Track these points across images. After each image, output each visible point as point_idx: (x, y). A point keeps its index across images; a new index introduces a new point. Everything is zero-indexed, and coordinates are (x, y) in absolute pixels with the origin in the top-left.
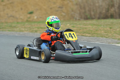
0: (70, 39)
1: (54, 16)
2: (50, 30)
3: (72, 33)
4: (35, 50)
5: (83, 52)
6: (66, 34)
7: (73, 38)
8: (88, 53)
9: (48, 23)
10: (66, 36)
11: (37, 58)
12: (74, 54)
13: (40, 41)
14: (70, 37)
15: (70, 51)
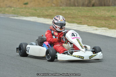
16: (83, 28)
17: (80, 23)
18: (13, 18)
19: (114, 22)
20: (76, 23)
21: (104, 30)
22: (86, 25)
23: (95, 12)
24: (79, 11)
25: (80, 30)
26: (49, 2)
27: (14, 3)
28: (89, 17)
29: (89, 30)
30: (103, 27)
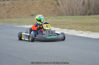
0: (46, 28)
1: (41, 15)
2: (38, 23)
3: (48, 25)
4: (27, 35)
5: (53, 36)
6: (44, 26)
7: (48, 28)
8: (56, 36)
9: (37, 19)
10: (44, 27)
11: (28, 40)
12: (47, 37)
13: (31, 30)
14: (46, 27)
15: (45, 35)
16: (72, 32)
17: (70, 28)
18: (17, 26)
19: (98, 27)
20: (67, 29)
21: (88, 33)
22: (75, 30)
23: (86, 19)
24: (73, 19)
25: (68, 34)
26: (51, 13)
27: (22, 15)
28: (79, 23)
29: (76, 34)
30: (88, 31)
